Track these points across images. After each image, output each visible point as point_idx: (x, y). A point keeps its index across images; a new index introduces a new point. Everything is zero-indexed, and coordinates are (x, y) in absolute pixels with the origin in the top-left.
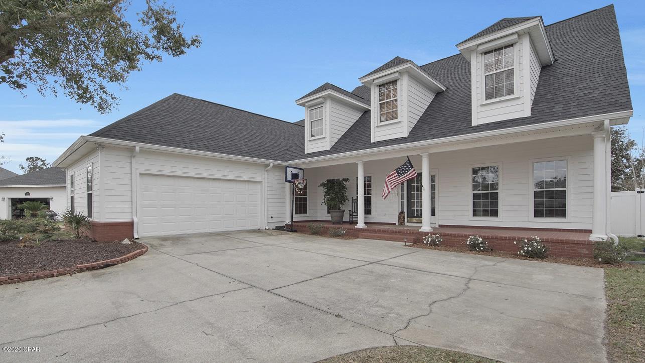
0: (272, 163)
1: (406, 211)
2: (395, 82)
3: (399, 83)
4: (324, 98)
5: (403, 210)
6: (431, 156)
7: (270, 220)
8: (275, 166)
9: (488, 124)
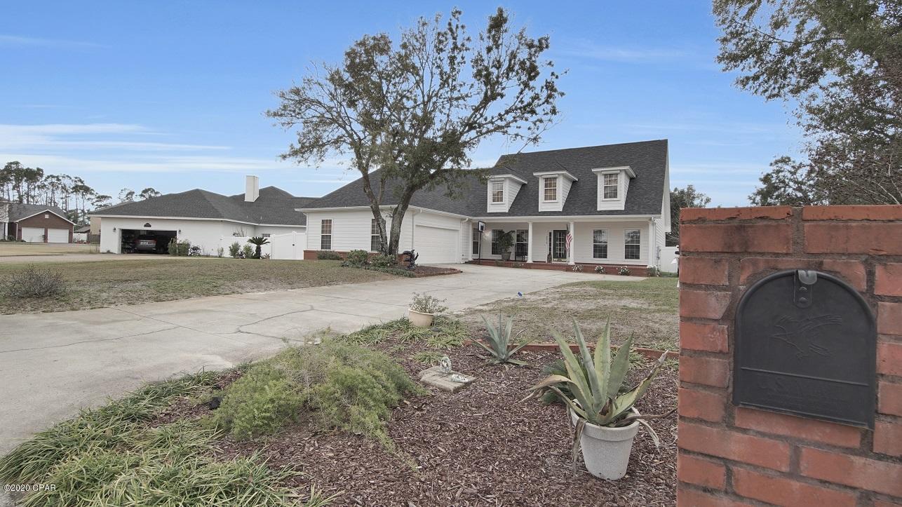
0: (467, 218)
1: (552, 254)
2: (556, 178)
3: (557, 179)
4: (505, 178)
5: (550, 253)
6: (575, 223)
7: (463, 257)
8: (470, 220)
9: (605, 211)
